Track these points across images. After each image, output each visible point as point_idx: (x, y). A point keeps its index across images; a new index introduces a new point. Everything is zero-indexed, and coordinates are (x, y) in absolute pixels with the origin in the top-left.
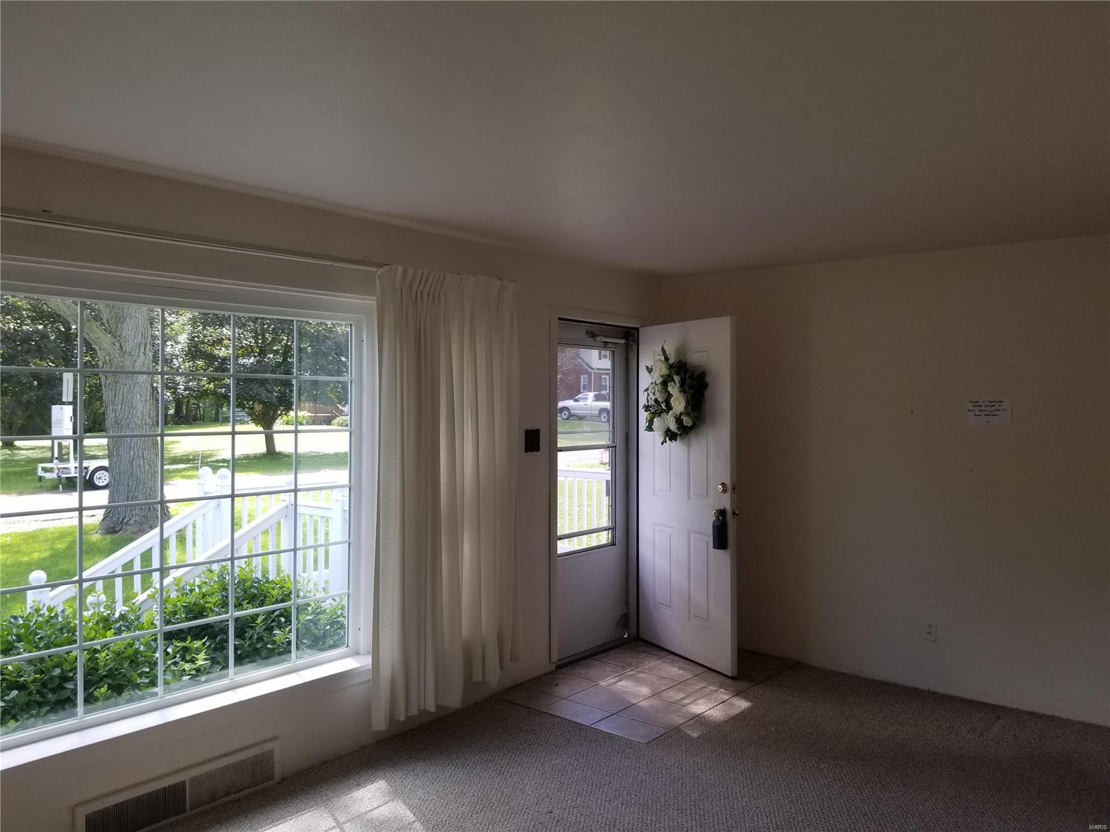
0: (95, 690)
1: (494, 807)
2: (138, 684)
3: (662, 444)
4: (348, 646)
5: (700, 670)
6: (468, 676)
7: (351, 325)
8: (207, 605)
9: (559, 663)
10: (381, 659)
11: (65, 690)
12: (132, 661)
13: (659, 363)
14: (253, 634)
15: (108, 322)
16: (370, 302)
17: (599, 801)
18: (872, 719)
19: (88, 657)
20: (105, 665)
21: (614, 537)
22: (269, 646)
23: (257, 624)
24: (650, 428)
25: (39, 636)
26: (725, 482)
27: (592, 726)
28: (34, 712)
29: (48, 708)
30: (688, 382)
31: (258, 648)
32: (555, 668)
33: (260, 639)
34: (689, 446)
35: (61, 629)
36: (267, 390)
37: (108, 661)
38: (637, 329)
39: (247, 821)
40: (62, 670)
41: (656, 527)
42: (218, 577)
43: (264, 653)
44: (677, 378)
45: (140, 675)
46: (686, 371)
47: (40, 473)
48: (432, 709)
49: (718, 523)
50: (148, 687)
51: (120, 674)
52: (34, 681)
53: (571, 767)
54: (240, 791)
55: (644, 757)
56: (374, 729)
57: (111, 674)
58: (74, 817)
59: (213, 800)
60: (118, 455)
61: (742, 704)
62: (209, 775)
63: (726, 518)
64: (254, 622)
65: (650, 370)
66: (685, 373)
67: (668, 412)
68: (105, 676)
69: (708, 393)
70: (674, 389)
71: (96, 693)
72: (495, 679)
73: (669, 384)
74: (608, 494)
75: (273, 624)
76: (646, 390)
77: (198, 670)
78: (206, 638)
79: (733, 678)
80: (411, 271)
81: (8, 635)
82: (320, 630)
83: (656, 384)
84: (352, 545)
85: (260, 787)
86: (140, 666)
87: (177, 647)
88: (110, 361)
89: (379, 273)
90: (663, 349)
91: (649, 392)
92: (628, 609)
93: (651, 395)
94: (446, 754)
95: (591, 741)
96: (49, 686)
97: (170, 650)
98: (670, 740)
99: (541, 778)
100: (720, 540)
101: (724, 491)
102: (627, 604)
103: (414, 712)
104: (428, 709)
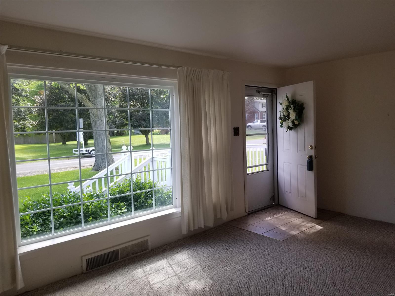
0: (88, 218)
1: (226, 262)
2: (103, 217)
3: (287, 132)
4: (173, 204)
5: (303, 216)
6: (215, 216)
7: (169, 90)
8: (125, 191)
9: (249, 213)
10: (184, 209)
11: (78, 219)
12: (100, 209)
13: (285, 101)
14: (141, 200)
15: (92, 100)
16: (175, 81)
17: (265, 261)
18: (372, 234)
19: (86, 207)
20: (91, 210)
21: (268, 167)
22: (146, 205)
23: (142, 197)
24: (281, 126)
25: (70, 201)
26: (312, 145)
27: (262, 234)
28: (69, 225)
29: (73, 224)
30: (297, 107)
31: (142, 205)
32: (247, 214)
33: (143, 202)
34: (297, 132)
35: (77, 199)
36: (146, 123)
37: (92, 209)
38: (276, 89)
39: (140, 263)
40: (77, 212)
41: (285, 163)
42: (129, 182)
43: (145, 207)
44: (292, 106)
45: (103, 214)
46: (296, 103)
47: (74, 152)
48: (203, 227)
49: (309, 161)
50: (106, 218)
51: (96, 213)
52: (68, 215)
53: (254, 249)
54: (137, 253)
55: (282, 246)
56: (182, 233)
57: (93, 213)
58: (82, 260)
59: (128, 256)
60: (97, 144)
61: (319, 227)
62: (127, 247)
63: (312, 159)
64: (141, 196)
65: (281, 104)
66: (295, 104)
67: (288, 120)
68: (92, 214)
69: (304, 111)
70: (291, 111)
71: (88, 220)
72: (225, 217)
73: (289, 109)
74: (266, 155)
75: (148, 197)
76: (280, 112)
77: (123, 213)
78: (125, 202)
79: (315, 219)
80: (190, 68)
81: (60, 200)
82: (163, 199)
83: (284, 109)
84: (173, 169)
85: (144, 252)
86: (103, 211)
87: (116, 205)
88: (93, 113)
89: (178, 70)
90: (286, 96)
91: (281, 112)
92: (274, 194)
93: (282, 114)
94: (208, 243)
95: (261, 240)
96: (73, 217)
97: (113, 206)
98: (291, 240)
99: (243, 252)
100: (310, 167)
101: (312, 148)
102: (274, 192)
103: (196, 228)
104: (201, 227)
